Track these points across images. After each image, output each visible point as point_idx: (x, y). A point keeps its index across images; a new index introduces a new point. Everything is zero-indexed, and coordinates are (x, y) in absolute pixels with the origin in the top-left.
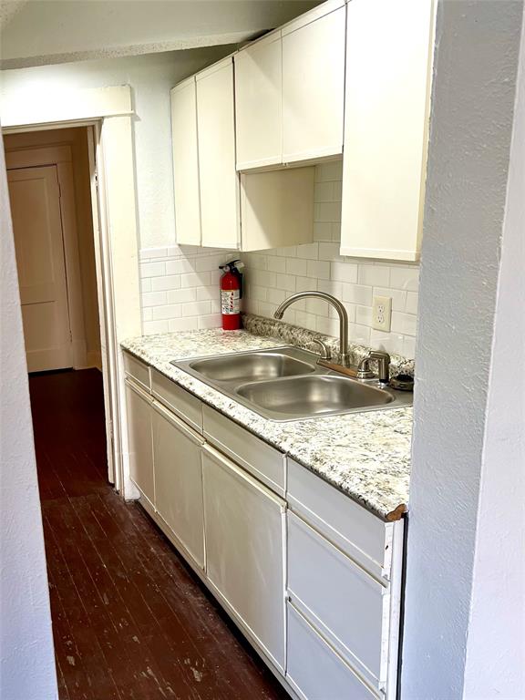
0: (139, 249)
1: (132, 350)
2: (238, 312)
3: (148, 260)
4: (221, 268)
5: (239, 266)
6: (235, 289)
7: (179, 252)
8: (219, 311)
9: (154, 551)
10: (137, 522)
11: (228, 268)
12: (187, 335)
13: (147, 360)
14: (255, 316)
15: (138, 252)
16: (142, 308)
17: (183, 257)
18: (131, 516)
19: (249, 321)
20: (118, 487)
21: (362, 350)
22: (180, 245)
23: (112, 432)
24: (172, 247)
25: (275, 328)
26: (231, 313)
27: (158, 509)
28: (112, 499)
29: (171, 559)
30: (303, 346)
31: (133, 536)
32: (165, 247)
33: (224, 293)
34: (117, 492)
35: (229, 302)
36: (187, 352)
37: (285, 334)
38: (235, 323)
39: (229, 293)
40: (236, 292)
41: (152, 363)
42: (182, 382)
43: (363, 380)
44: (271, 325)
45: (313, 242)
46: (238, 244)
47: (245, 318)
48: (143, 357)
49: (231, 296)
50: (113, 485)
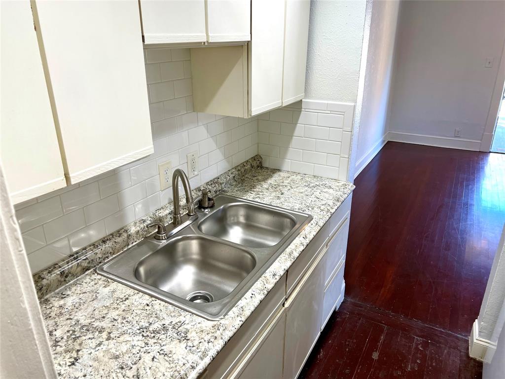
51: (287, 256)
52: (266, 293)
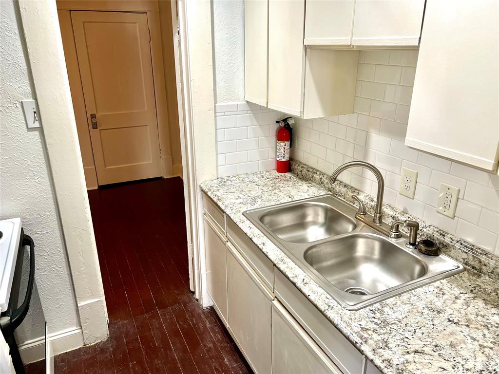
0: (215, 103)
1: (209, 193)
2: (288, 159)
3: (223, 114)
4: (277, 122)
5: (291, 122)
6: (287, 140)
7: (247, 108)
8: (274, 156)
9: (227, 363)
10: (213, 331)
11: (283, 124)
12: (251, 178)
13: (223, 207)
14: (301, 163)
15: (215, 107)
16: (217, 154)
17: (250, 112)
18: (208, 325)
19: (295, 166)
20: (197, 296)
21: (389, 210)
22: (247, 102)
23: (193, 253)
24: (241, 103)
25: (317, 177)
26: (283, 160)
27: (230, 325)
28: (193, 308)
29: (241, 370)
30: (339, 195)
31: (210, 347)
32: (236, 103)
33: (279, 143)
34: (197, 300)
35: (282, 150)
36: (254, 200)
37: (325, 183)
38: (286, 167)
39: (283, 144)
40: (288, 143)
41: (228, 211)
42: (255, 240)
43: (394, 239)
44: (314, 173)
45: (353, 112)
46: (300, 112)
47: (293, 164)
48: (220, 204)
49: (284, 146)
50: (194, 293)
51: (280, 257)
52: (251, 237)
